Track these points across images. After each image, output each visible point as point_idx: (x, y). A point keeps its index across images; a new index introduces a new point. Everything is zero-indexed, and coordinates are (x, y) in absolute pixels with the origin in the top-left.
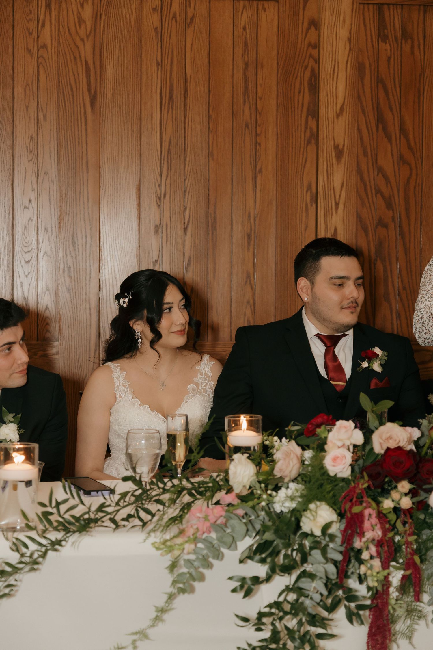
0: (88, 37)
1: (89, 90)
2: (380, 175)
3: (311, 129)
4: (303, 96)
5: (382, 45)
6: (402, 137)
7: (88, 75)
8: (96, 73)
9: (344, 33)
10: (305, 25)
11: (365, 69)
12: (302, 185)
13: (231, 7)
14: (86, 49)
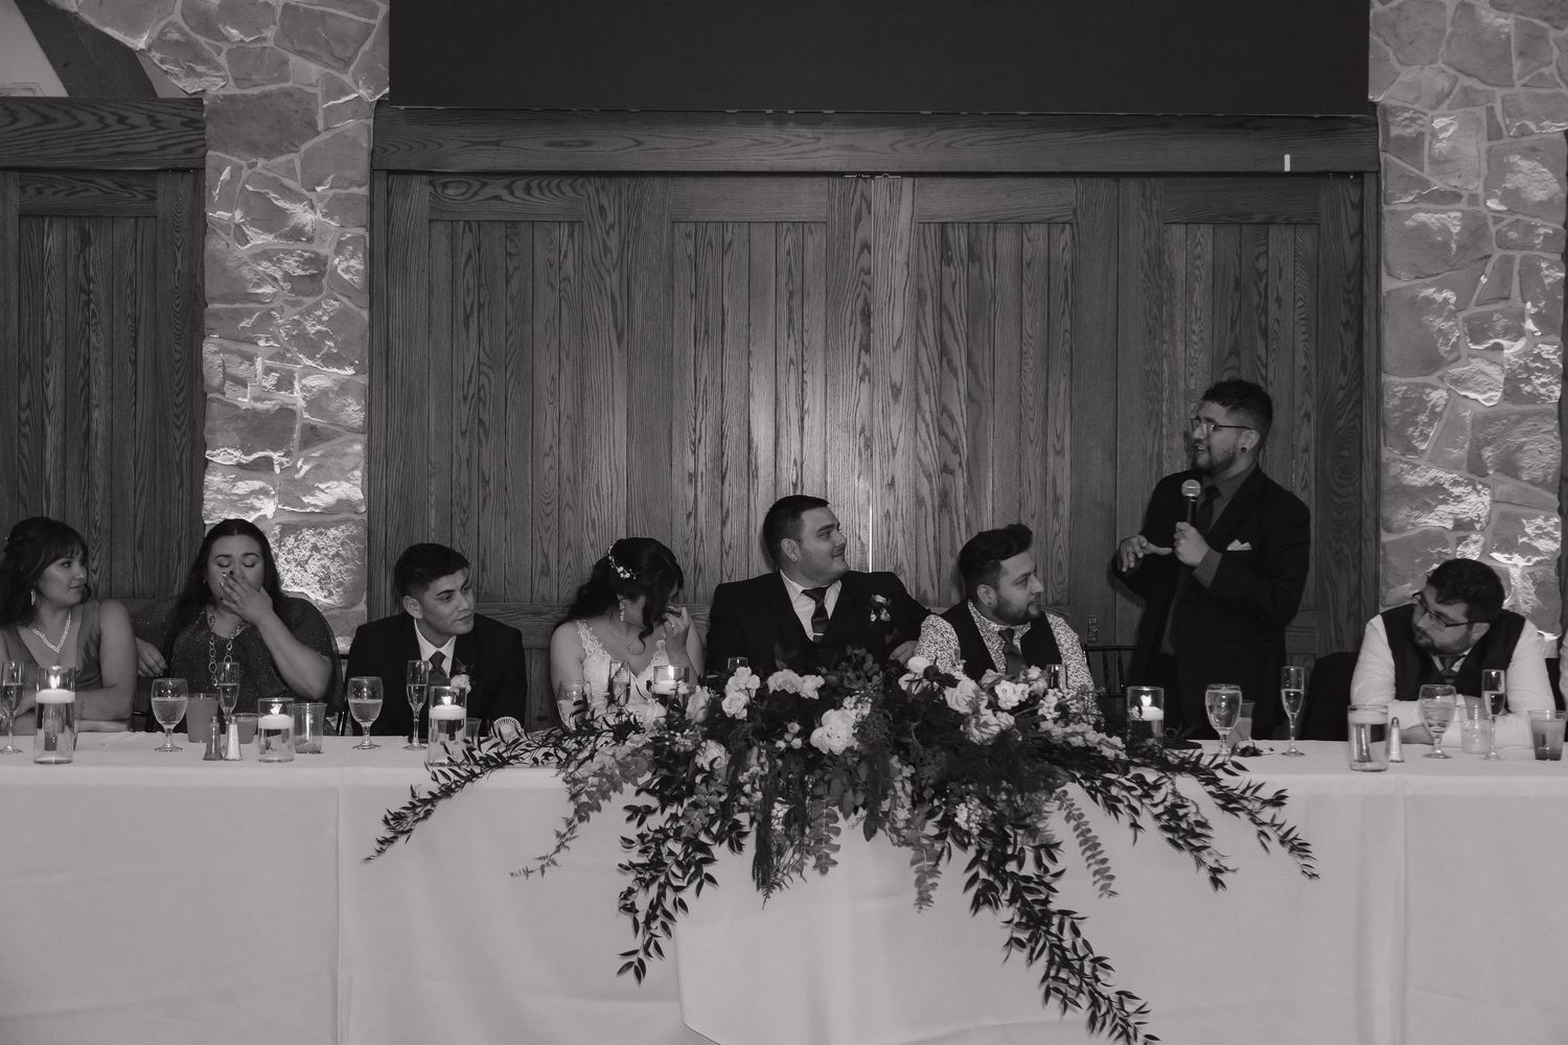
0: (614, 267)
1: (616, 326)
2: (945, 415)
3: (865, 366)
4: (855, 329)
5: (945, 269)
6: (970, 372)
7: (614, 308)
8: (623, 308)
9: (901, 257)
10: (857, 250)
11: (926, 295)
12: (854, 428)
13: (774, 231)
14: (613, 281)
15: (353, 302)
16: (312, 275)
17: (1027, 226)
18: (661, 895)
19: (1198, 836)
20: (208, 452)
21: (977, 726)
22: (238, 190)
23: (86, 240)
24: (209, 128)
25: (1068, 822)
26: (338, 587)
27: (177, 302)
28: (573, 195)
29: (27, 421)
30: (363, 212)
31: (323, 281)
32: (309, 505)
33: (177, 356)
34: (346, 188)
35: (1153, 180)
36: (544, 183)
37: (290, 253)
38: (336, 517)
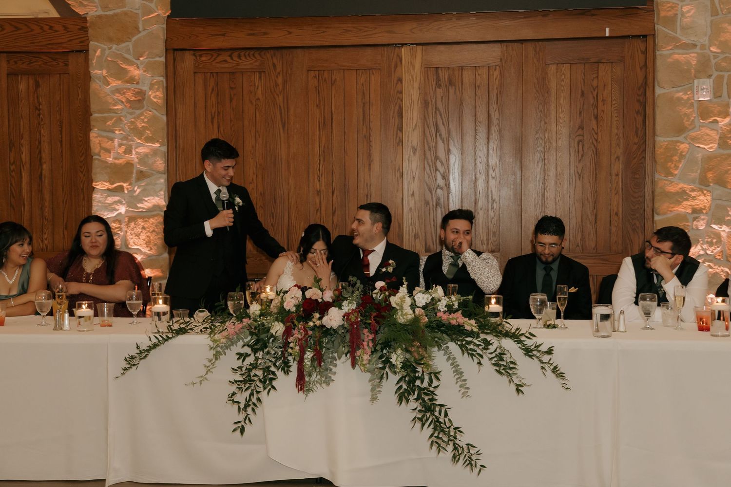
0: (280, 93)
1: (282, 121)
2: (438, 161)
3: (400, 138)
4: (395, 120)
5: (438, 90)
7: (281, 113)
8: (285, 112)
9: (416, 85)
10: (395, 81)
11: (429, 103)
12: (395, 167)
13: (355, 73)
14: (280, 100)
15: (159, 113)
16: (139, 100)
17: (478, 68)
18: (252, 394)
19: (511, 368)
20: (94, 184)
21: (402, 315)
22: (104, 59)
23: (37, 85)
24: (90, 31)
25: (448, 361)
26: (154, 246)
27: (80, 113)
28: (260, 59)
29: (14, 170)
30: (162, 69)
31: (144, 103)
32: (140, 208)
33: (80, 139)
34: (154, 58)
35: (540, 43)
36: (247, 53)
37: (129, 89)
38: (153, 213)
